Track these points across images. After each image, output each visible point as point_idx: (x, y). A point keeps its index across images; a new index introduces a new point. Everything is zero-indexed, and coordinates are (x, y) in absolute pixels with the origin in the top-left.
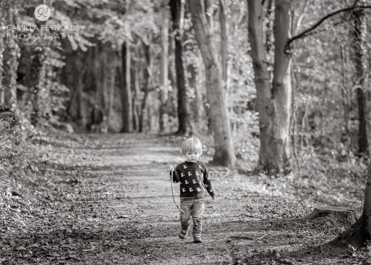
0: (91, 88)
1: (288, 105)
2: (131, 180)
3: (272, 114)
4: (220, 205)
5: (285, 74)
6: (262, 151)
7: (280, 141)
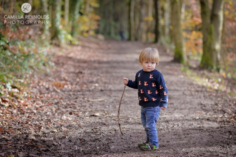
0: (116, 19)
1: (221, 28)
2: (119, 73)
3: (210, 33)
4: (179, 101)
5: (219, 9)
6: (204, 56)
7: (215, 50)
